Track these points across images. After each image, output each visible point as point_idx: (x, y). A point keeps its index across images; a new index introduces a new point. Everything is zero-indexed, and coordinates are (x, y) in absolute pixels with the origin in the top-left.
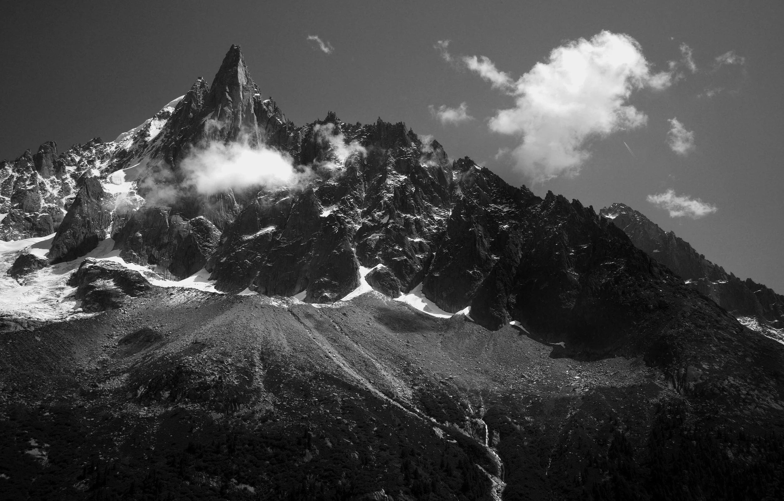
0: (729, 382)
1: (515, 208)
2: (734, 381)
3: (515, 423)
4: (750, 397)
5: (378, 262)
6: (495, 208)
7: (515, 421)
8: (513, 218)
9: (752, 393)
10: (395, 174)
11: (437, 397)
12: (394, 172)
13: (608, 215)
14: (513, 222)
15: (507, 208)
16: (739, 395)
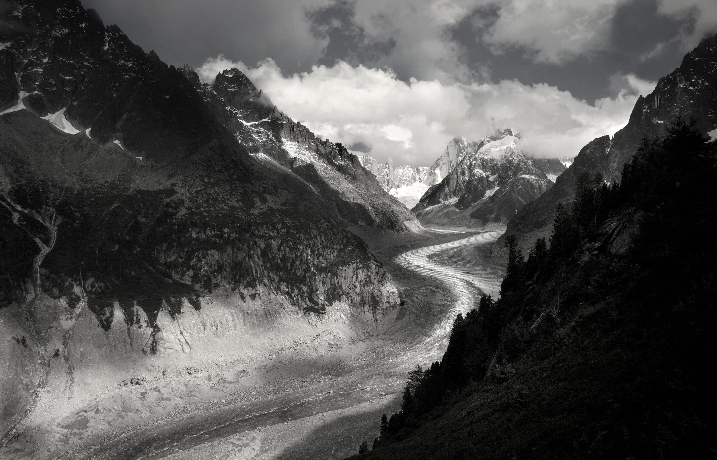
0: (215, 190)
1: (136, 65)
2: (218, 190)
3: (76, 211)
4: (223, 199)
5: (34, 89)
6: (123, 63)
7: (76, 210)
8: (133, 72)
9: (225, 197)
10: (60, 28)
11: (29, 191)
12: (59, 26)
13: (228, 74)
14: (133, 74)
15: (131, 64)
16: (218, 198)
